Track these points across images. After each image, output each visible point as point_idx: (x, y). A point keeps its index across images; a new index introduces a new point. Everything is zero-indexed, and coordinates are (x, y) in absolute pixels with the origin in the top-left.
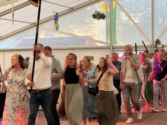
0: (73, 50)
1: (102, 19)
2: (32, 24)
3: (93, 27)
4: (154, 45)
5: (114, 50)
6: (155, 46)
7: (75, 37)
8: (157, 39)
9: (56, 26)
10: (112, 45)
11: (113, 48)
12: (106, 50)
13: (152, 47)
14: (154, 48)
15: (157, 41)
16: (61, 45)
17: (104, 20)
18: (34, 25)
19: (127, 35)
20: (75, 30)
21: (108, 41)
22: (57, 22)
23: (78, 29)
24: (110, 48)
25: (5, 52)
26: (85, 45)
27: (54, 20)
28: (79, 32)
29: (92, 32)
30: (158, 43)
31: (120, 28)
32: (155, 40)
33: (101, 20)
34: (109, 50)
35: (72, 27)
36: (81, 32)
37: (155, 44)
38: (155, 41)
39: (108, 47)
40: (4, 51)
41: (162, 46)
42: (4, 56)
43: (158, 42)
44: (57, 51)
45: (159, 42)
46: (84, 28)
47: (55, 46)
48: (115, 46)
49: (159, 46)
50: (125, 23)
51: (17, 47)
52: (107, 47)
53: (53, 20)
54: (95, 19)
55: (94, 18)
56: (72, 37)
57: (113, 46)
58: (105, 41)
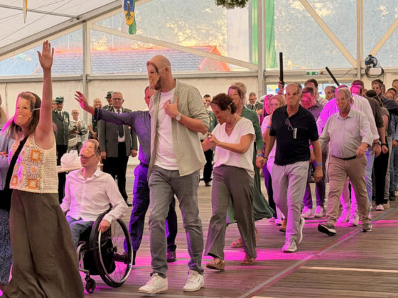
1: (239, 8)
2: (73, 18)
3: (222, 26)
4: (361, 68)
5: (268, 81)
6: (363, 72)
7: (174, 50)
8: (370, 56)
9: (131, 23)
10: (263, 69)
11: (265, 77)
12: (249, 80)
13: (356, 75)
14: (362, 75)
15: (370, 60)
17: (244, 8)
18: (78, 21)
19: (298, 46)
20: (179, 34)
21: (253, 60)
22: (131, 13)
23: (188, 31)
24: (257, 77)
25: (8, 85)
26: (199, 69)
27: (125, 10)
28: (188, 38)
29: (221, 38)
30: (372, 65)
31: (288, 28)
32: (365, 57)
33: (237, 9)
34: (256, 80)
35: (172, 26)
36: (194, 38)
37: (364, 66)
38: (364, 59)
39: (254, 75)
40: (7, 83)
41: (380, 72)
42: (8, 94)
43: (372, 62)
45: (375, 62)
46: (202, 29)
47: (127, 71)
48: (268, 72)
49: (373, 71)
50: (299, 16)
51: (36, 72)
52: (250, 75)
53: (122, 9)
54: (220, 6)
55: (218, 4)
56: (168, 50)
57: (265, 71)
58: (248, 60)
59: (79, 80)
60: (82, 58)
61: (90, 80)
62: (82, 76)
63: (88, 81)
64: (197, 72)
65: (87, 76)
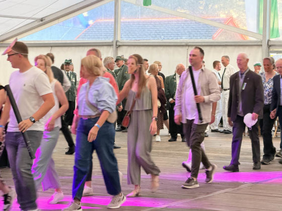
0: (187, 47)
5: (271, 50)
7: (192, 20)
10: (267, 39)
11: (269, 46)
12: (255, 49)
16: (162, 37)
24: (261, 45)
25: (53, 48)
26: (213, 38)
34: (260, 49)
39: (259, 44)
40: (52, 47)
44: (155, 49)
47: (152, 38)
48: (273, 41)
51: (78, 38)
52: (256, 44)
56: (186, 21)
57: (269, 40)
58: (255, 31)
59: (110, 45)
60: (113, 26)
61: (120, 46)
62: (113, 42)
63: (118, 46)
64: (211, 40)
65: (117, 42)
